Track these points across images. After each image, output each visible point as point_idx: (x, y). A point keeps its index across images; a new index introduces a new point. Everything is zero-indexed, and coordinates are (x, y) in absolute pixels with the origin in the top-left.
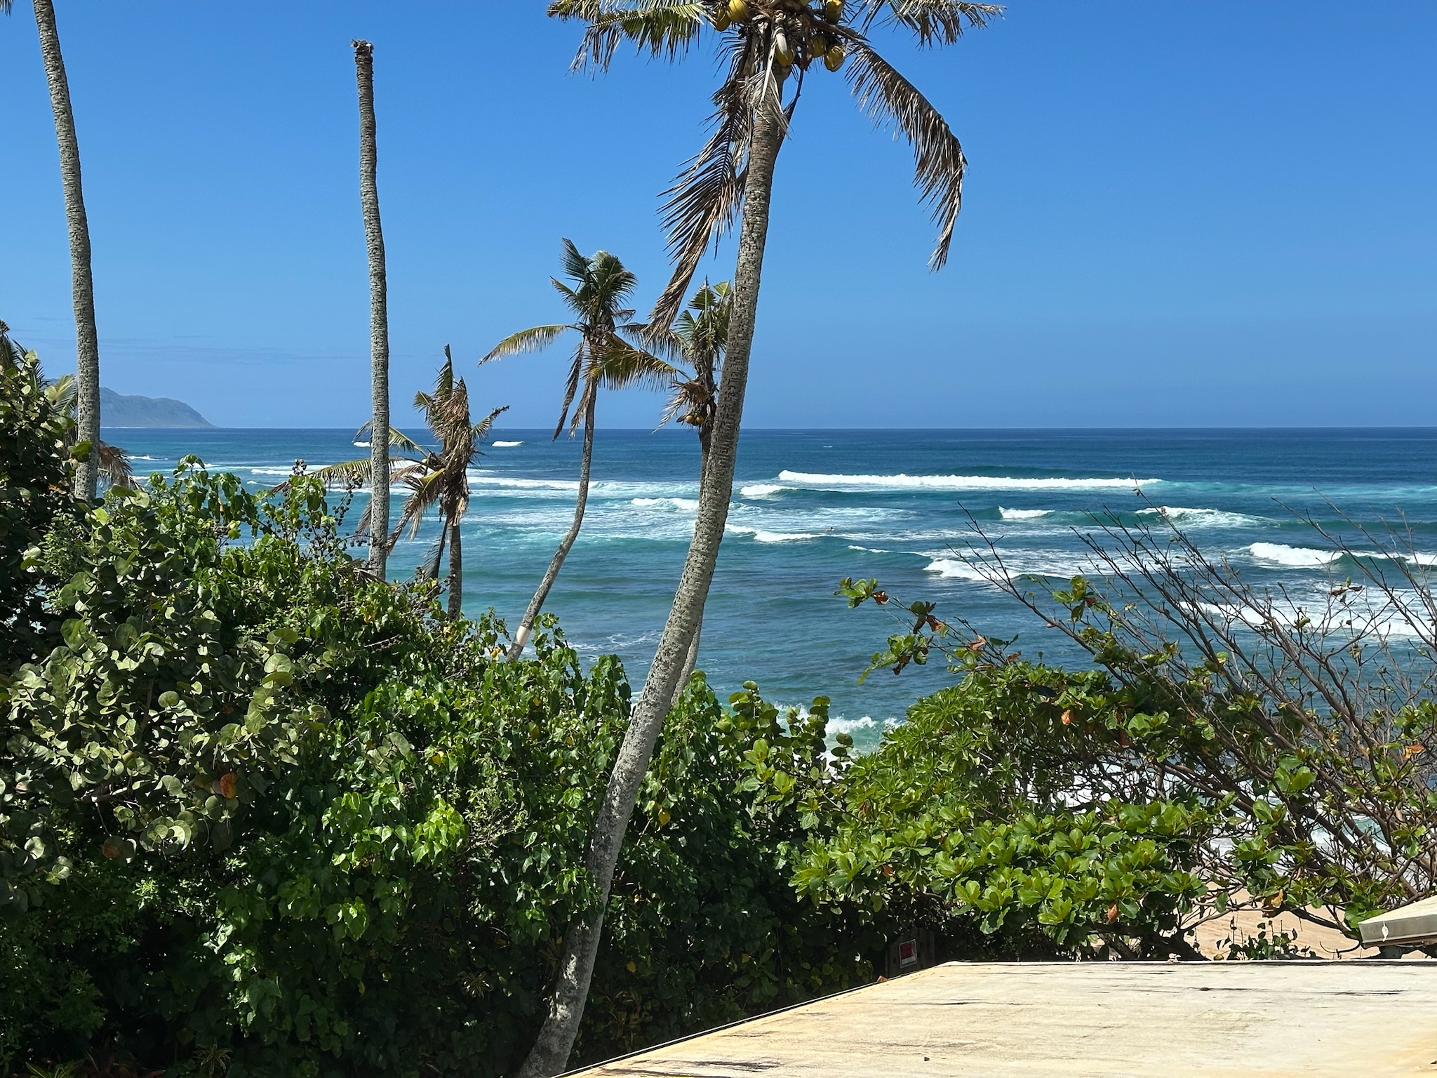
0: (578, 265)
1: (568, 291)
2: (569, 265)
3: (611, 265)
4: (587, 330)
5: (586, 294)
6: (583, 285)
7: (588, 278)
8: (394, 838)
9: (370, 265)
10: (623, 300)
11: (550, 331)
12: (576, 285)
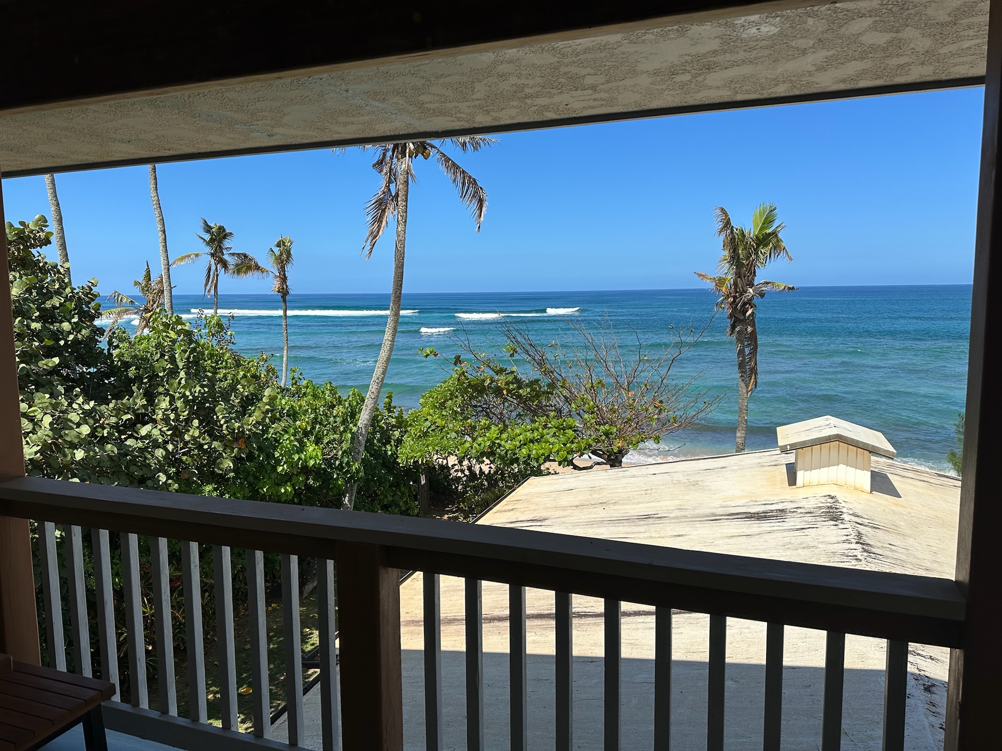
0: (208, 229)
1: (205, 240)
2: (204, 228)
3: (221, 229)
4: (212, 255)
5: (212, 240)
6: (210, 237)
7: (212, 234)
8: (300, 459)
9: (159, 227)
10: (227, 243)
11: (197, 255)
12: (207, 237)
